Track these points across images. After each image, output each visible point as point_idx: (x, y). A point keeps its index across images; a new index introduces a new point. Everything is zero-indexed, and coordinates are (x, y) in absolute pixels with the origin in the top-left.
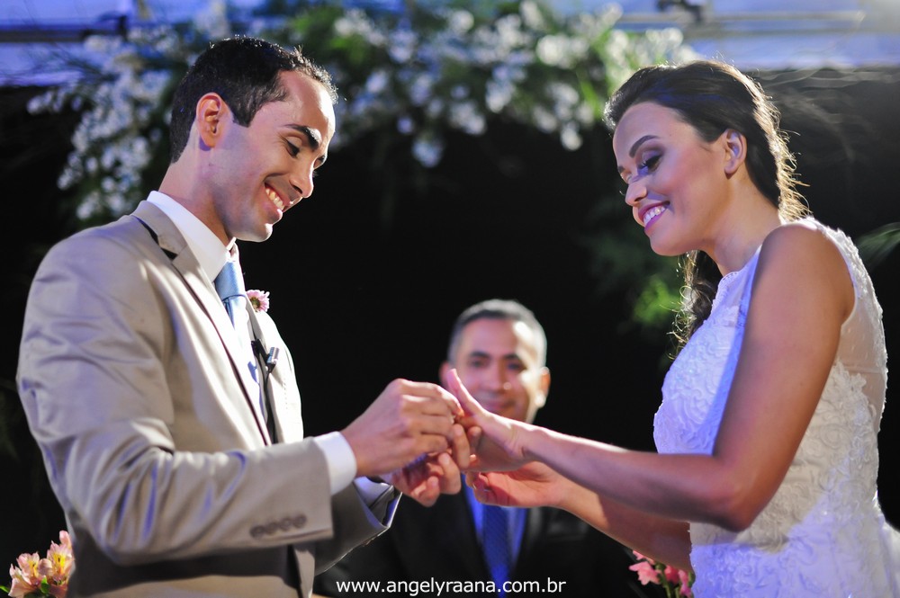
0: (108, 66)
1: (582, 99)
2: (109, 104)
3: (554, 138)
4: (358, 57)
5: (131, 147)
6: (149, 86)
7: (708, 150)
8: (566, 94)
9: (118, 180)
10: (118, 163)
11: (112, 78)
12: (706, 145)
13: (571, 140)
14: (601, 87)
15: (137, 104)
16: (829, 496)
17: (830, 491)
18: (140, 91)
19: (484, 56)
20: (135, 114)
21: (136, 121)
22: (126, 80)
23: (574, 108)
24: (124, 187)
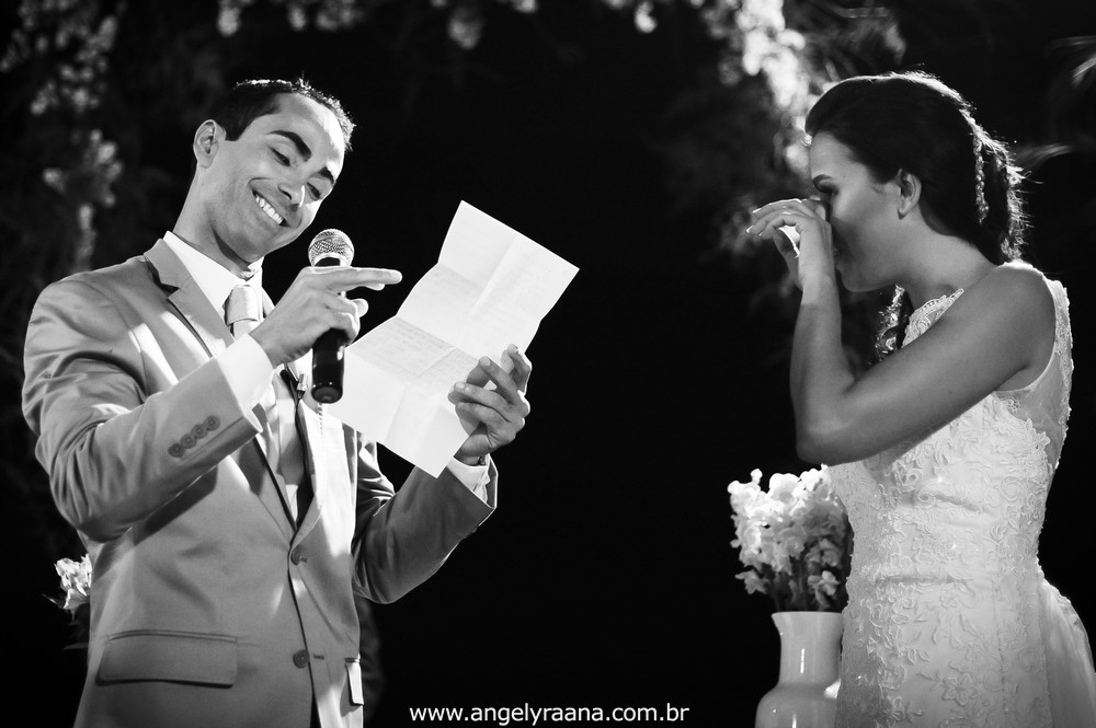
9: (78, 67)
12: (878, 187)
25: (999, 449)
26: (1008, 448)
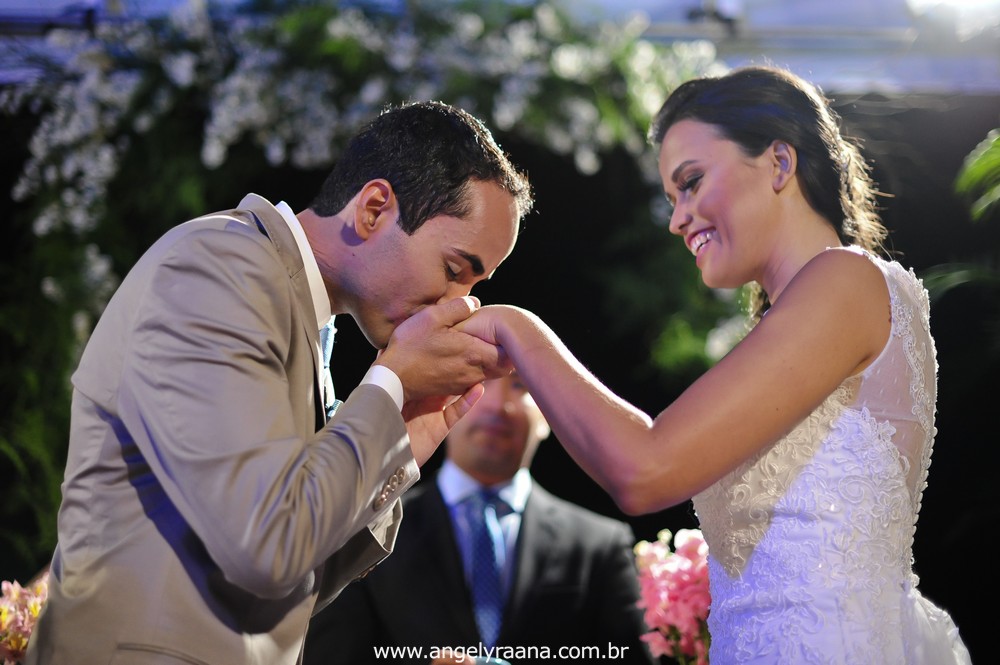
0: (72, 64)
1: (601, 115)
2: (71, 107)
3: (568, 160)
4: (353, 63)
5: (96, 155)
6: (118, 88)
7: (754, 167)
8: (583, 111)
9: (80, 192)
10: (80, 174)
11: (76, 78)
12: (751, 161)
13: (587, 162)
14: (623, 104)
15: (104, 107)
16: (844, 557)
17: (845, 552)
18: (107, 93)
19: (493, 66)
20: (100, 119)
21: (102, 127)
22: (92, 81)
23: (593, 127)
24: (87, 200)
25: (832, 446)
26: (841, 444)
